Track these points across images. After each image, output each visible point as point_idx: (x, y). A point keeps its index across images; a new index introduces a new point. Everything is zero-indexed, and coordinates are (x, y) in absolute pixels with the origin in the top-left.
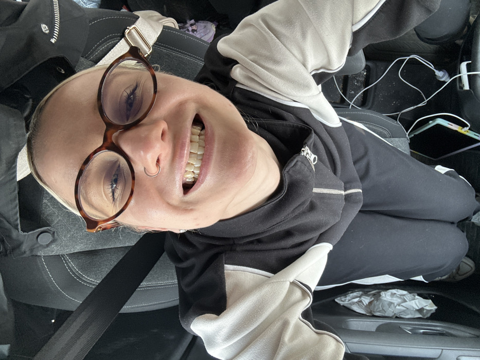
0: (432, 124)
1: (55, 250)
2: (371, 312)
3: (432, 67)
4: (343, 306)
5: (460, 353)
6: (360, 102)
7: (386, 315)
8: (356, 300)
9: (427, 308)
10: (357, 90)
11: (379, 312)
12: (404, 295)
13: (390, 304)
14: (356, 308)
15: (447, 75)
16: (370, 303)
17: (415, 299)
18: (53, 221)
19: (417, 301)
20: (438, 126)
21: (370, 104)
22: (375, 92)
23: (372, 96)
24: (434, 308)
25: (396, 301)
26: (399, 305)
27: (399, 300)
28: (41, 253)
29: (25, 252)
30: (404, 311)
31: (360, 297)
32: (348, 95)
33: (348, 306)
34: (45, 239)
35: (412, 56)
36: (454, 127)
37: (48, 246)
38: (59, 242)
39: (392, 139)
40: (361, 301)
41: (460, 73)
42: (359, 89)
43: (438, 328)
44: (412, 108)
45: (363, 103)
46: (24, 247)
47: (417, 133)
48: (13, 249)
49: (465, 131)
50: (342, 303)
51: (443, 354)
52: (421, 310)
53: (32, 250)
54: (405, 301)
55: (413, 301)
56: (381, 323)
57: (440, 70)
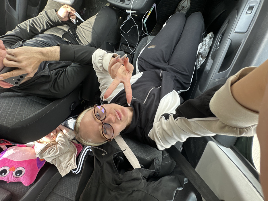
0: (145, 25)
1: (160, 159)
2: (205, 57)
3: (126, 21)
4: (200, 67)
5: (233, 31)
6: (133, 48)
7: (208, 52)
8: (199, 63)
9: (210, 36)
10: (128, 49)
11: (206, 55)
12: (203, 44)
13: (204, 50)
14: (202, 63)
15: (129, 16)
16: (202, 57)
17: (205, 41)
18: (152, 158)
19: (206, 40)
20: (146, 23)
21: (134, 45)
22: (130, 43)
23: (131, 44)
24: (211, 33)
25: (204, 47)
26: (206, 47)
27: (204, 46)
28: (161, 163)
29: (159, 168)
30: (209, 45)
31: (199, 61)
32: (130, 52)
33: (201, 65)
34: (157, 162)
35: (121, 28)
36: (148, 16)
37: (159, 161)
38: (158, 158)
39: (148, 41)
40: (200, 61)
41: (130, 13)
42: (128, 48)
43: (220, 36)
44: (138, 31)
45: (133, 47)
46: (158, 167)
47: (147, 30)
48: (158, 170)
49: (150, 12)
50: (199, 67)
51: (230, 38)
52: (210, 38)
53: (159, 166)
54: (205, 44)
55: (206, 41)
56: (211, 58)
57: (127, 18)
